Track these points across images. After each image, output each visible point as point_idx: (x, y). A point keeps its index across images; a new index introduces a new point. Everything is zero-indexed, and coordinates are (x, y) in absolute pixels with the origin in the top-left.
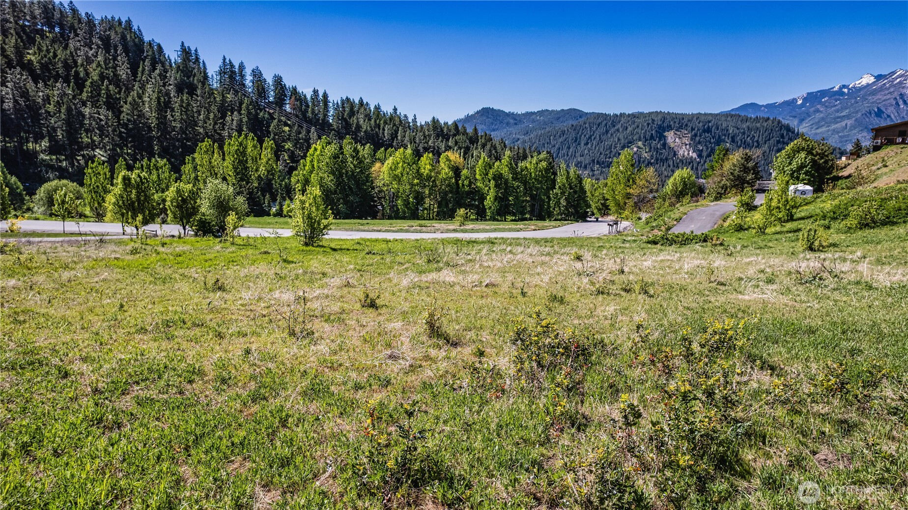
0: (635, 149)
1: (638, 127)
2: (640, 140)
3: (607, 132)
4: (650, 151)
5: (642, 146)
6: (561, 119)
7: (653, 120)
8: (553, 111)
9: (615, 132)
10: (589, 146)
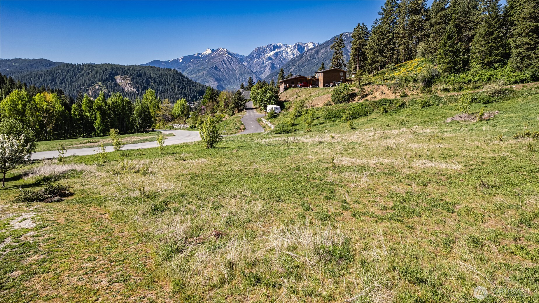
0: (97, 87)
1: (97, 73)
2: (99, 81)
3: (75, 76)
4: (107, 88)
5: (102, 85)
6: (34, 66)
7: (106, 69)
8: (25, 60)
9: (81, 76)
10: (64, 85)
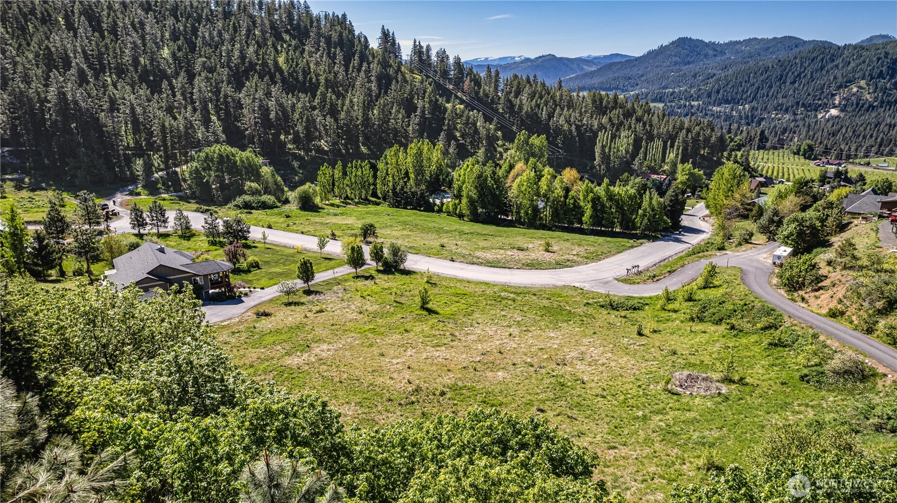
0: (855, 90)
1: (864, 62)
2: (863, 79)
3: (822, 68)
4: (875, 92)
5: (865, 86)
6: (771, 49)
7: (887, 54)
8: (762, 39)
9: (832, 69)
10: (796, 85)
